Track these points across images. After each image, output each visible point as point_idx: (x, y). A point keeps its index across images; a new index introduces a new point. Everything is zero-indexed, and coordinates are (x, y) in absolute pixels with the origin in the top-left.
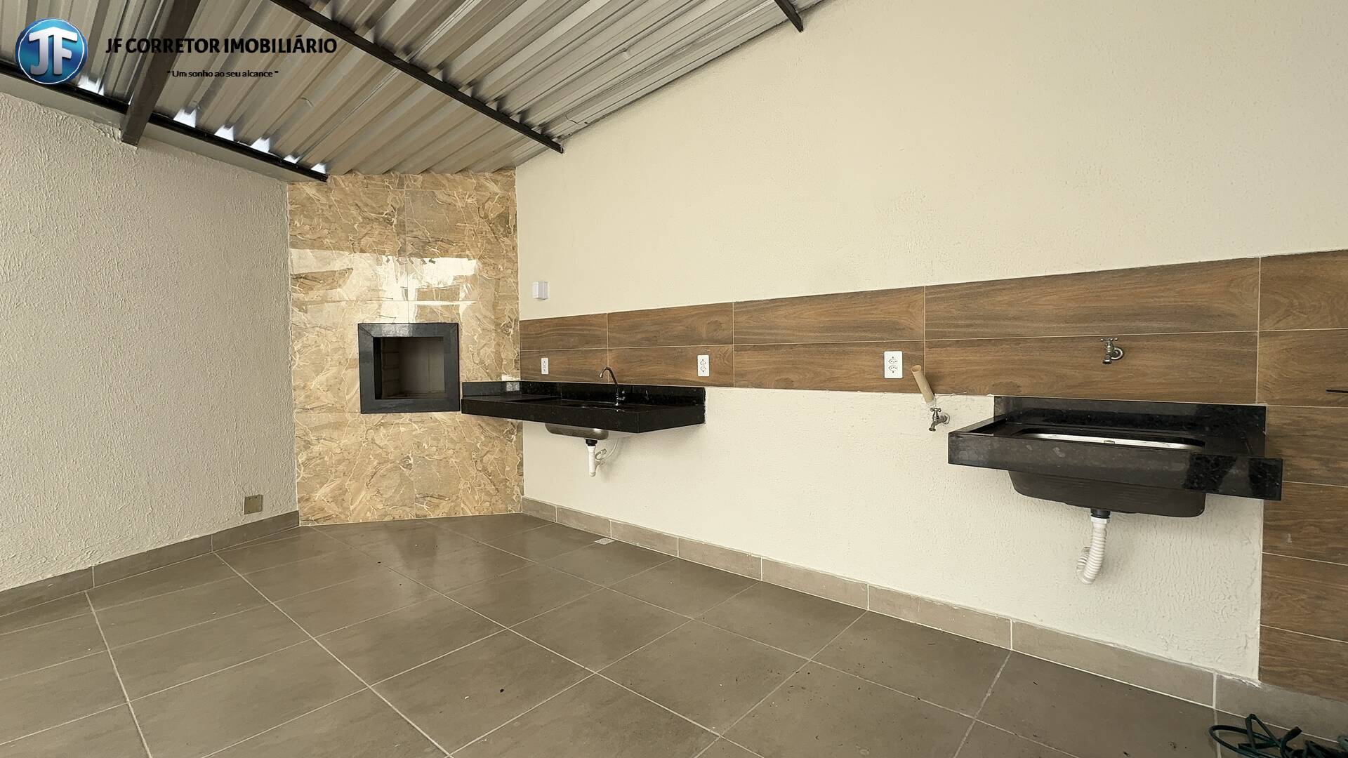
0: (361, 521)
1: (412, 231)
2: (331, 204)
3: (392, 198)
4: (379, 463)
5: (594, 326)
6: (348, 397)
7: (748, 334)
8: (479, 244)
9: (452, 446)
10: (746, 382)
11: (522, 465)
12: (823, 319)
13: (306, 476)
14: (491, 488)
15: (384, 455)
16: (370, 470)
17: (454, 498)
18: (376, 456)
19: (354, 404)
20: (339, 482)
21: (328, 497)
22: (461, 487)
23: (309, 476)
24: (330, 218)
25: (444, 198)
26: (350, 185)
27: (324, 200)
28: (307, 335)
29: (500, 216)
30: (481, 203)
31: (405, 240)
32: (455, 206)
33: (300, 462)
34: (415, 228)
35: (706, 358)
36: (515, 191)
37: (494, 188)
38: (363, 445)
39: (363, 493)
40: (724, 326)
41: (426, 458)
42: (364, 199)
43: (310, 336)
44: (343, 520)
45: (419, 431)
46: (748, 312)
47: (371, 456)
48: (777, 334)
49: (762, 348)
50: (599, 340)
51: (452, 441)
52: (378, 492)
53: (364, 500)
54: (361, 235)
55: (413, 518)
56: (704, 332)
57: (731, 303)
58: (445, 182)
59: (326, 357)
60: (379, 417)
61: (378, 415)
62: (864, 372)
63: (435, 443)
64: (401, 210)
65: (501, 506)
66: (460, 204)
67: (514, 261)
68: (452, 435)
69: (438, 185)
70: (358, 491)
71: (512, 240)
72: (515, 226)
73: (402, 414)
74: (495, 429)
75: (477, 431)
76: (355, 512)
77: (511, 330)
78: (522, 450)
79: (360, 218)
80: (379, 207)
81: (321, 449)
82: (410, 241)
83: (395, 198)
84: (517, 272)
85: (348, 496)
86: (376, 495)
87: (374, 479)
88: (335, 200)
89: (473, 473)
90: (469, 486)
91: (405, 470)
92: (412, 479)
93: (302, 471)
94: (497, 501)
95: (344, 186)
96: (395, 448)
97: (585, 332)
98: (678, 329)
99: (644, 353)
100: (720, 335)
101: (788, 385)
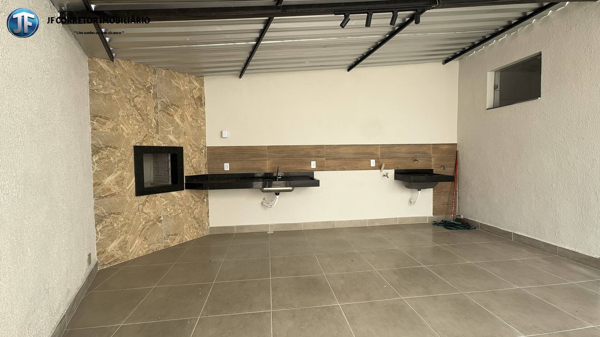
0: (136, 257)
1: (160, 98)
2: (116, 75)
3: (151, 79)
4: (145, 223)
5: (260, 150)
6: (128, 188)
7: (330, 155)
8: (191, 109)
9: (180, 208)
10: (330, 169)
11: (209, 213)
12: (354, 151)
13: (102, 238)
14: (197, 225)
15: (148, 217)
16: (141, 227)
17: (182, 233)
18: (144, 219)
19: (131, 192)
20: (123, 237)
21: (116, 248)
22: (185, 227)
23: (104, 237)
24: (116, 83)
25: (175, 84)
26: (127, 66)
27: (112, 72)
28: (102, 151)
29: (199, 97)
30: (191, 90)
31: (157, 102)
32: (180, 89)
33: (98, 230)
34: (162, 96)
35: (315, 162)
36: (204, 87)
37: (196, 84)
38: (137, 214)
39: (137, 241)
40: (321, 152)
41: (169, 216)
42: (135, 76)
43: (104, 152)
44: (126, 259)
45: (165, 202)
46: (330, 148)
47: (141, 220)
48: (340, 155)
49: (335, 159)
50: (262, 156)
51: (181, 205)
52: (145, 238)
53: (138, 245)
54: (134, 96)
55: (163, 248)
56: (313, 154)
57: (324, 145)
58: (175, 76)
59: (115, 165)
60: (145, 197)
61: (144, 196)
62: (365, 165)
63: (173, 207)
64: (155, 86)
65: (201, 233)
66: (182, 88)
67: (204, 119)
68: (181, 202)
69: (173, 77)
70: (134, 240)
71: (203, 109)
72: (204, 103)
73: (157, 194)
74: (198, 197)
75: (191, 199)
76: (133, 253)
77: (203, 151)
78: (208, 205)
79: (133, 87)
80: (144, 82)
81: (112, 220)
82: (160, 103)
83: (152, 79)
84: (205, 124)
85: (129, 244)
86: (144, 241)
87: (143, 232)
88: (119, 74)
89: (190, 219)
90: (188, 226)
91: (159, 224)
92: (163, 228)
93: (99, 235)
94: (199, 231)
95: (124, 67)
96: (154, 213)
97: (253, 153)
98: (303, 152)
99: (286, 161)
100: (320, 155)
101: (344, 169)
